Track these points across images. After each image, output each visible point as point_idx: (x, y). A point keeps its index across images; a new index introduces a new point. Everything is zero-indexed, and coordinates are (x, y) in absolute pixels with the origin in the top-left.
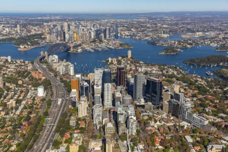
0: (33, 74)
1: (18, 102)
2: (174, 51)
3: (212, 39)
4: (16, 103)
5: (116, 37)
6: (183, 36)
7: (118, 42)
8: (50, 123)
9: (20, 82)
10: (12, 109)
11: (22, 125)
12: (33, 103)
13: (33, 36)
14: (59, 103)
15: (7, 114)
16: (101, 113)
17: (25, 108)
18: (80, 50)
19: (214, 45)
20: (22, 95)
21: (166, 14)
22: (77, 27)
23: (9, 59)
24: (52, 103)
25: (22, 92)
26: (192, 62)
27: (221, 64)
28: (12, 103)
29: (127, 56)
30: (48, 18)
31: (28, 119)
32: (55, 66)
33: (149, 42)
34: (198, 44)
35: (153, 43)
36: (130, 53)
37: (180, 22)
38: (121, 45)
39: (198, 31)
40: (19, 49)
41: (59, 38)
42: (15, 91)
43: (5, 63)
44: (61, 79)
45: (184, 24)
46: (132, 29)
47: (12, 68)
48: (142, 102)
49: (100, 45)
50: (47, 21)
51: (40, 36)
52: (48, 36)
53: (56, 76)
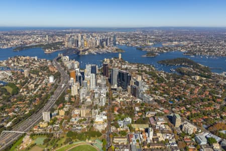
0: (51, 69)
2: (153, 55)
4: (35, 86)
5: (114, 44)
6: (163, 44)
7: (115, 48)
8: (53, 99)
9: (40, 74)
10: (32, 90)
11: (36, 99)
12: (46, 87)
13: (57, 43)
14: (62, 87)
15: (28, 93)
16: (85, 93)
17: (40, 90)
18: (87, 53)
19: (183, 51)
20: (40, 82)
22: (88, 37)
23: (36, 58)
24: (58, 87)
25: (40, 79)
26: (163, 62)
27: (183, 64)
28: (32, 86)
29: (118, 58)
30: (70, 31)
31: (41, 96)
32: (65, 63)
33: (137, 48)
34: (172, 50)
35: (140, 49)
36: (120, 55)
37: (164, 34)
38: (117, 50)
39: (175, 41)
40: (45, 52)
41: (74, 45)
42: (36, 79)
43: (33, 61)
44: (68, 72)
46: (128, 39)
47: (37, 64)
48: (116, 86)
49: (101, 50)
50: (69, 33)
51: (61, 43)
52: (66, 43)
53: (65, 70)
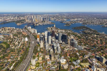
0: (23, 33)
1: (19, 43)
2: (69, 25)
3: (80, 21)
5: (50, 20)
6: (71, 20)
7: (50, 22)
8: (31, 50)
9: (19, 36)
10: (17, 45)
11: (21, 51)
12: (24, 43)
13: (22, 20)
14: (33, 43)
15: (15, 47)
16: (48, 46)
17: (21, 45)
18: (38, 25)
19: (81, 23)
21: (64, 13)
22: (36, 17)
23: (14, 28)
24: (31, 43)
25: (20, 39)
26: (75, 28)
27: (84, 29)
28: (17, 43)
29: (54, 27)
30: (26, 14)
31: (23, 48)
32: (30, 30)
33: (60, 22)
34: (76, 22)
35: (62, 22)
36: (55, 25)
37: (69, 15)
38: (51, 23)
39: (75, 18)
40: (17, 25)
41: (30, 21)
42: (17, 39)
43: (13, 29)
44: (33, 35)
45: (71, 16)
46: (55, 18)
47: (15, 31)
48: (61, 42)
49: (44, 23)
50: (26, 15)
51: (24, 20)
52: (27, 20)
53: (31, 34)
